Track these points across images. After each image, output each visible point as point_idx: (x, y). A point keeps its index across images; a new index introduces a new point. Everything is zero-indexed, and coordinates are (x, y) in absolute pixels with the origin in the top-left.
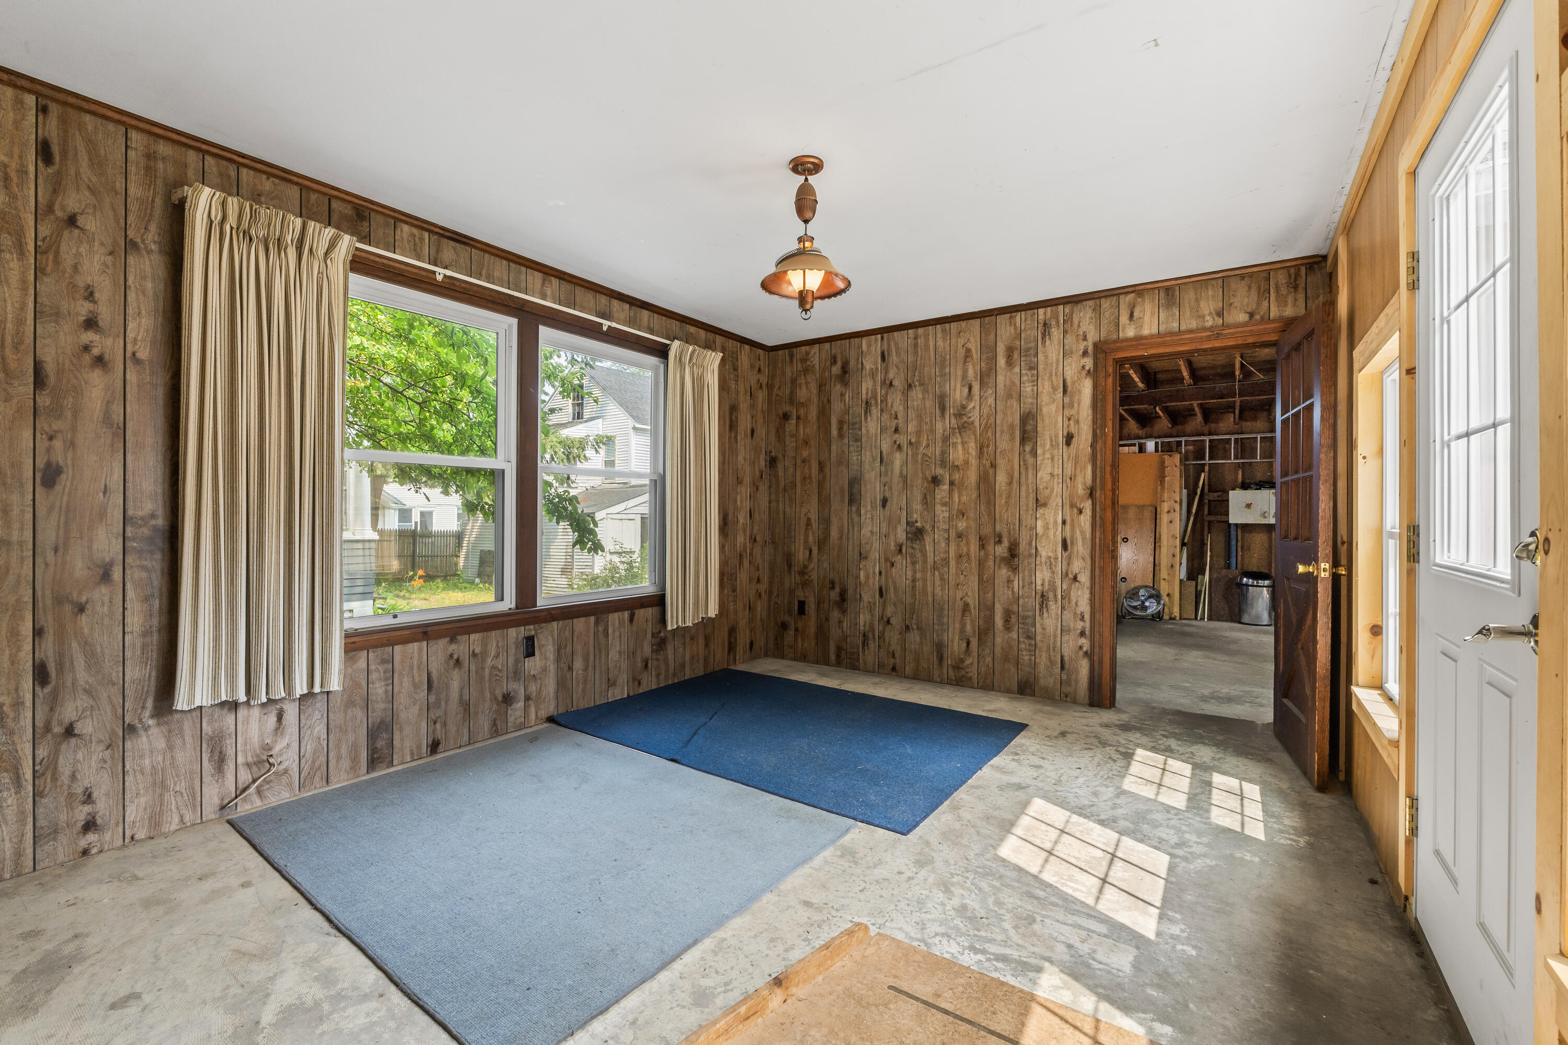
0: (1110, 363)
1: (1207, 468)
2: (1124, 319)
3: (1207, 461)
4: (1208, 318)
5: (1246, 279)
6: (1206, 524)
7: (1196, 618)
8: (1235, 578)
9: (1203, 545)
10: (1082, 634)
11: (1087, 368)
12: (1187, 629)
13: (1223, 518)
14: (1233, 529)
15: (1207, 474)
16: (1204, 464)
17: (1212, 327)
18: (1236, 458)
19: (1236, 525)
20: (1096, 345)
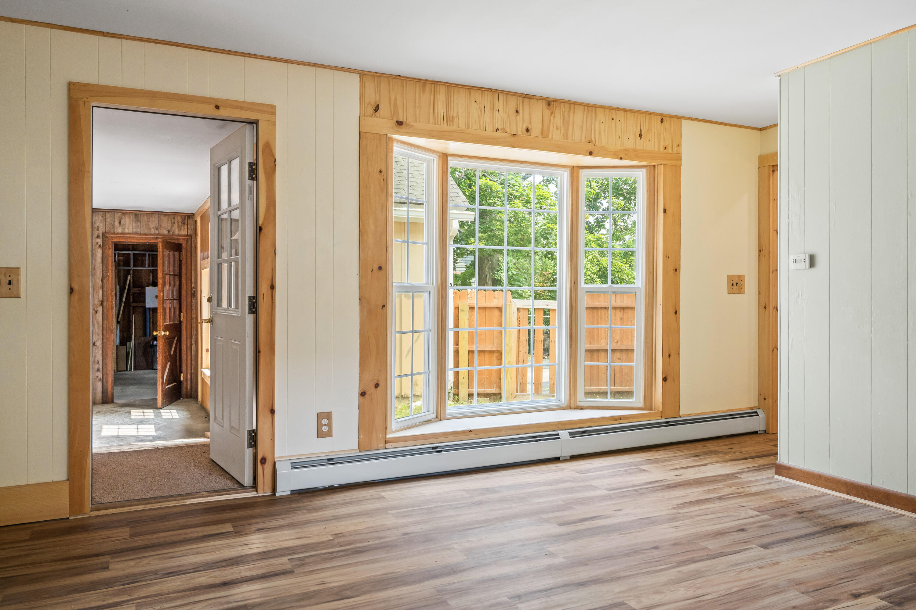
0: (110, 242)
1: (131, 272)
2: (117, 223)
3: (132, 267)
4: (152, 230)
5: (167, 216)
6: (131, 308)
7: (127, 370)
8: (150, 341)
9: (130, 321)
10: (98, 370)
11: (99, 244)
12: (122, 377)
13: (142, 304)
14: (148, 311)
15: (132, 275)
16: (130, 270)
17: (154, 234)
18: (149, 266)
19: (150, 309)
20: (103, 234)
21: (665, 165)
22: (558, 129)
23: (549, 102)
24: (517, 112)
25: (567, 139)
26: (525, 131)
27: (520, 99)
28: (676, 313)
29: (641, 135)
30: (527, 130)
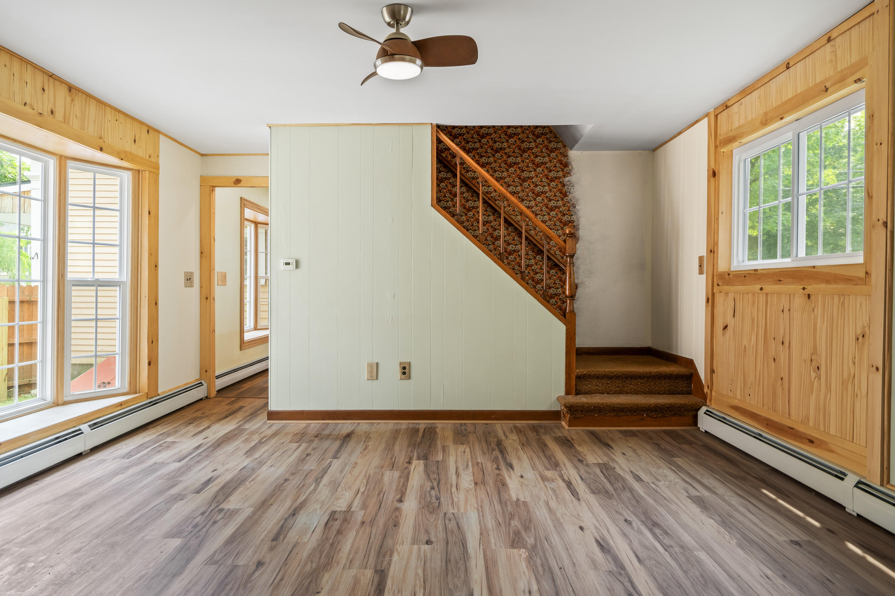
21: (150, 171)
22: (77, 118)
23: (71, 88)
24: (43, 90)
25: (84, 130)
26: (50, 113)
27: (46, 77)
28: (156, 304)
29: (135, 141)
30: (52, 112)
